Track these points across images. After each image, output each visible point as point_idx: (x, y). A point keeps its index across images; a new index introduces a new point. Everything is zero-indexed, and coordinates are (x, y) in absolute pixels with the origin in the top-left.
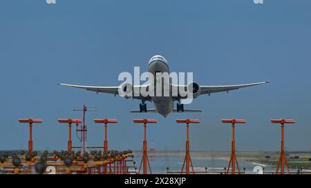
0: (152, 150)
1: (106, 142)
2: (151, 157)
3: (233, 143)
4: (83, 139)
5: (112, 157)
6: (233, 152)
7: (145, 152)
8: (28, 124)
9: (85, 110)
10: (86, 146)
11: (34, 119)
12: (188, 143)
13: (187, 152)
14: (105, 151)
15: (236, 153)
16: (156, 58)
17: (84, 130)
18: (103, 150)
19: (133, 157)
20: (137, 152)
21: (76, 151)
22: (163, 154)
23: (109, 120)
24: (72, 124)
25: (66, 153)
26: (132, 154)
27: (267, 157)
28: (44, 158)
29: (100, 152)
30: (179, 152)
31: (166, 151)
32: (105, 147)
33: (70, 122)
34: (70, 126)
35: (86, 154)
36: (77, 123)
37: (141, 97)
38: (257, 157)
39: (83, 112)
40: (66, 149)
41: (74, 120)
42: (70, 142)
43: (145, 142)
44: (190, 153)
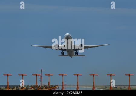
0: (65, 85)
1: (49, 82)
2: (65, 87)
3: (94, 82)
4: (41, 81)
5: (51, 87)
6: (94, 85)
7: (63, 86)
8: (22, 76)
9: (42, 71)
10: (42, 83)
11: (24, 74)
12: (78, 82)
13: (78, 86)
14: (49, 85)
15: (95, 86)
16: (67, 34)
17: (41, 78)
18: (48, 85)
19: (58, 87)
20: (60, 85)
21: (39, 85)
22: (69, 86)
23: (50, 74)
24: (37, 76)
25: (35, 86)
26: (58, 86)
27: (105, 87)
28: (27, 88)
29: (47, 86)
30: (75, 85)
31: (70, 85)
32: (49, 84)
33: (36, 75)
34: (37, 77)
35: (42, 86)
36: (39, 75)
37: (61, 50)
38: (102, 87)
39: (41, 72)
40: (35, 85)
41: (38, 74)
42: (36, 82)
43: (63, 82)
44: (79, 86)
